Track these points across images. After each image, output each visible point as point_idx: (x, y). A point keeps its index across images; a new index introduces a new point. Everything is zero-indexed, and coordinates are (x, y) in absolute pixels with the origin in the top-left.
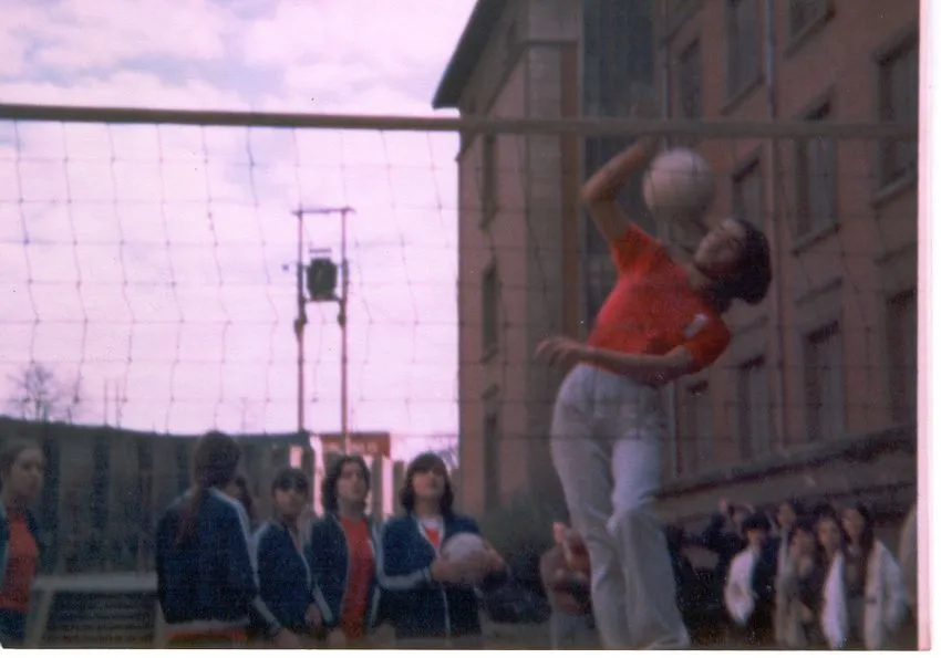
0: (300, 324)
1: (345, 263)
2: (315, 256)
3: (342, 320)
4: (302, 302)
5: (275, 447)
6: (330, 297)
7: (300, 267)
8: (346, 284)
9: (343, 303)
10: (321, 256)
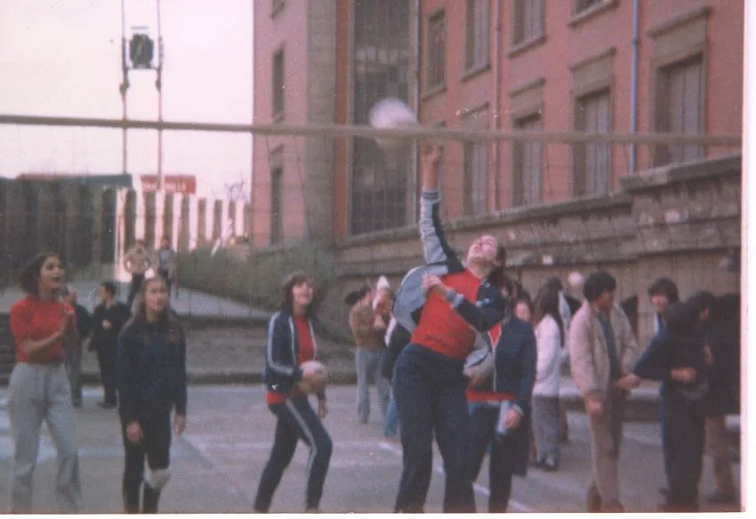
0: (124, 87)
1: (160, 39)
2: (135, 32)
3: (158, 84)
4: (125, 70)
5: (105, 188)
6: (148, 66)
7: (124, 41)
8: (161, 55)
9: (159, 70)
10: (140, 32)
